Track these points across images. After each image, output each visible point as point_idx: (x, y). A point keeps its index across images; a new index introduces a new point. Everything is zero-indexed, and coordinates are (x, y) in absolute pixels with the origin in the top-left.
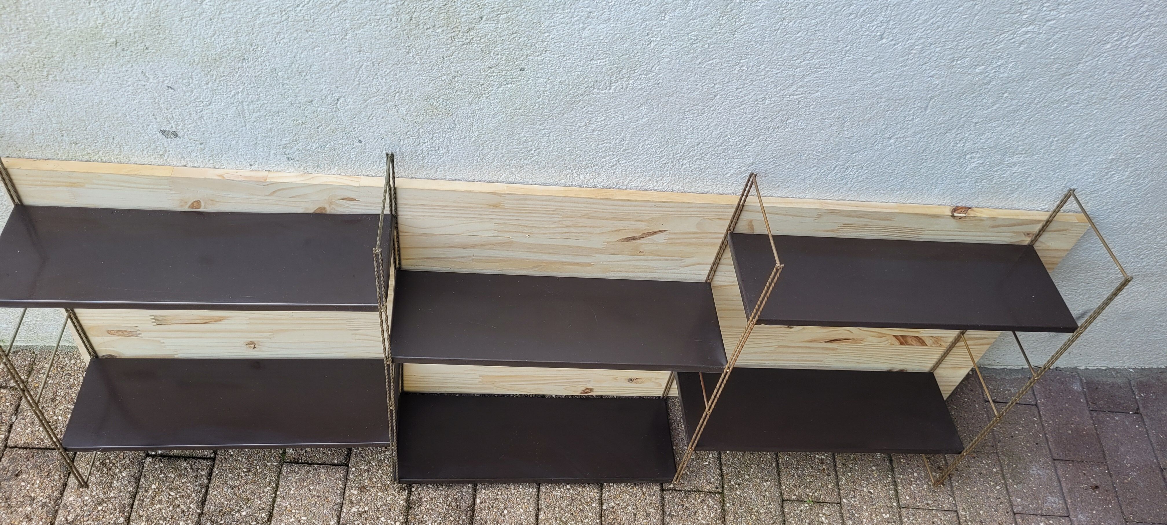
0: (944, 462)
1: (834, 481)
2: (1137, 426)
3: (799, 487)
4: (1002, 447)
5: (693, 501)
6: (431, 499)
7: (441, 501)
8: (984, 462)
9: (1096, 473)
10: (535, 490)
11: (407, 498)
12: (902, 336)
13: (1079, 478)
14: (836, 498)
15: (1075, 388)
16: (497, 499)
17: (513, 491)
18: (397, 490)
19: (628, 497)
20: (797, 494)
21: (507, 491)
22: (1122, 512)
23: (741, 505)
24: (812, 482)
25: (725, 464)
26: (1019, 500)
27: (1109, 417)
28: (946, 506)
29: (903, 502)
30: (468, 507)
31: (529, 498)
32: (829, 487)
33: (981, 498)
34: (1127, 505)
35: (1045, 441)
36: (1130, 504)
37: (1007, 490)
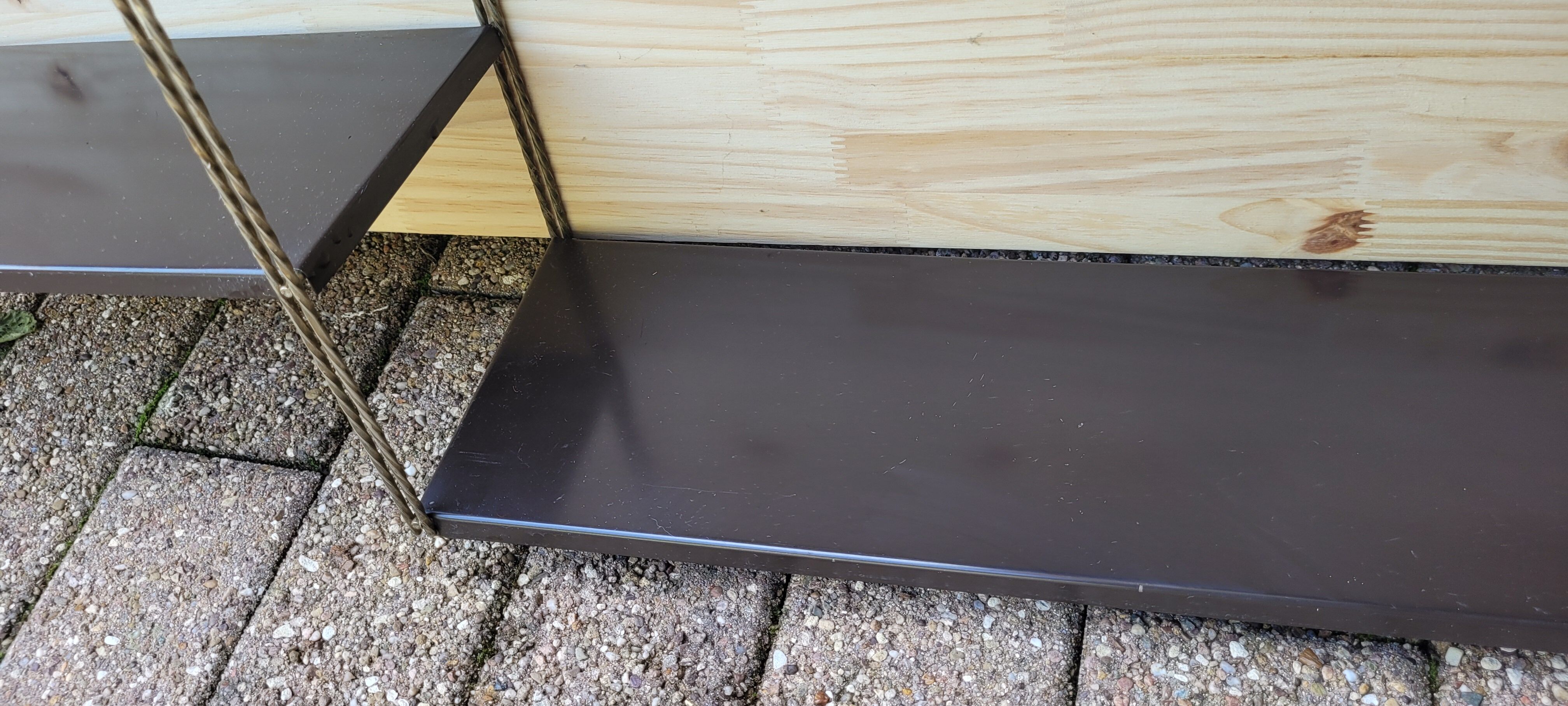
6: (582, 626)
7: (620, 641)
10: (1059, 645)
11: (490, 610)
16: (867, 663)
17: (947, 637)
18: (461, 573)
21: (921, 636)
30: (728, 680)
31: (1024, 677)
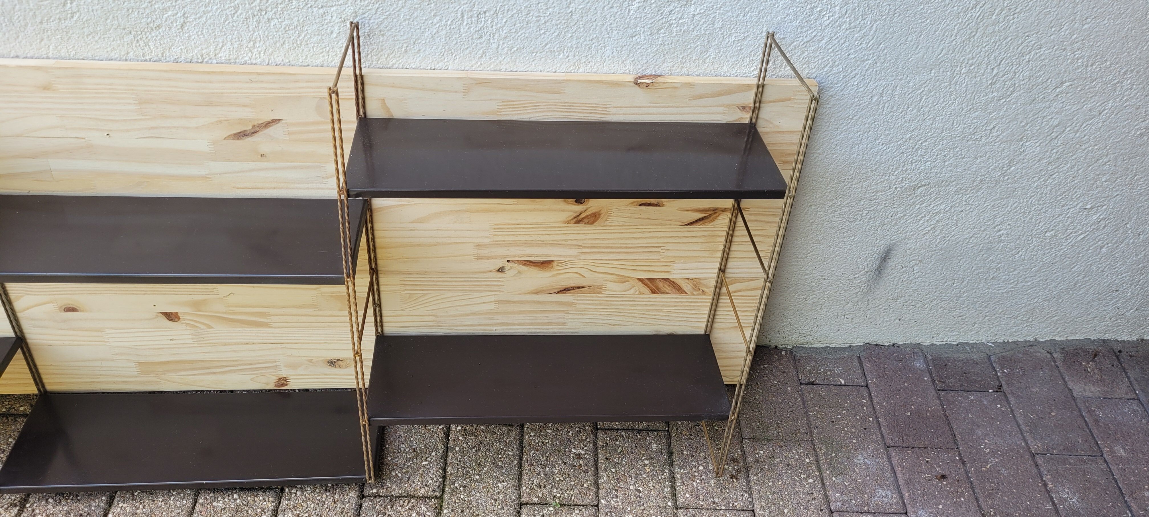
0: (740, 453)
1: (592, 479)
2: (999, 406)
3: (545, 487)
4: (818, 433)
5: (399, 508)
8: (794, 451)
9: (943, 461)
10: (191, 501)
12: (649, 279)
13: (920, 466)
14: (592, 499)
15: (918, 365)
17: (160, 503)
19: (312, 505)
20: (540, 495)
21: (153, 504)
22: (979, 506)
23: (462, 511)
24: (562, 481)
25: (451, 463)
26: (839, 495)
27: (961, 397)
28: (739, 505)
29: (681, 501)
31: (180, 511)
32: (585, 485)
33: (786, 493)
34: (985, 498)
35: (876, 425)
36: (989, 496)
37: (823, 484)
